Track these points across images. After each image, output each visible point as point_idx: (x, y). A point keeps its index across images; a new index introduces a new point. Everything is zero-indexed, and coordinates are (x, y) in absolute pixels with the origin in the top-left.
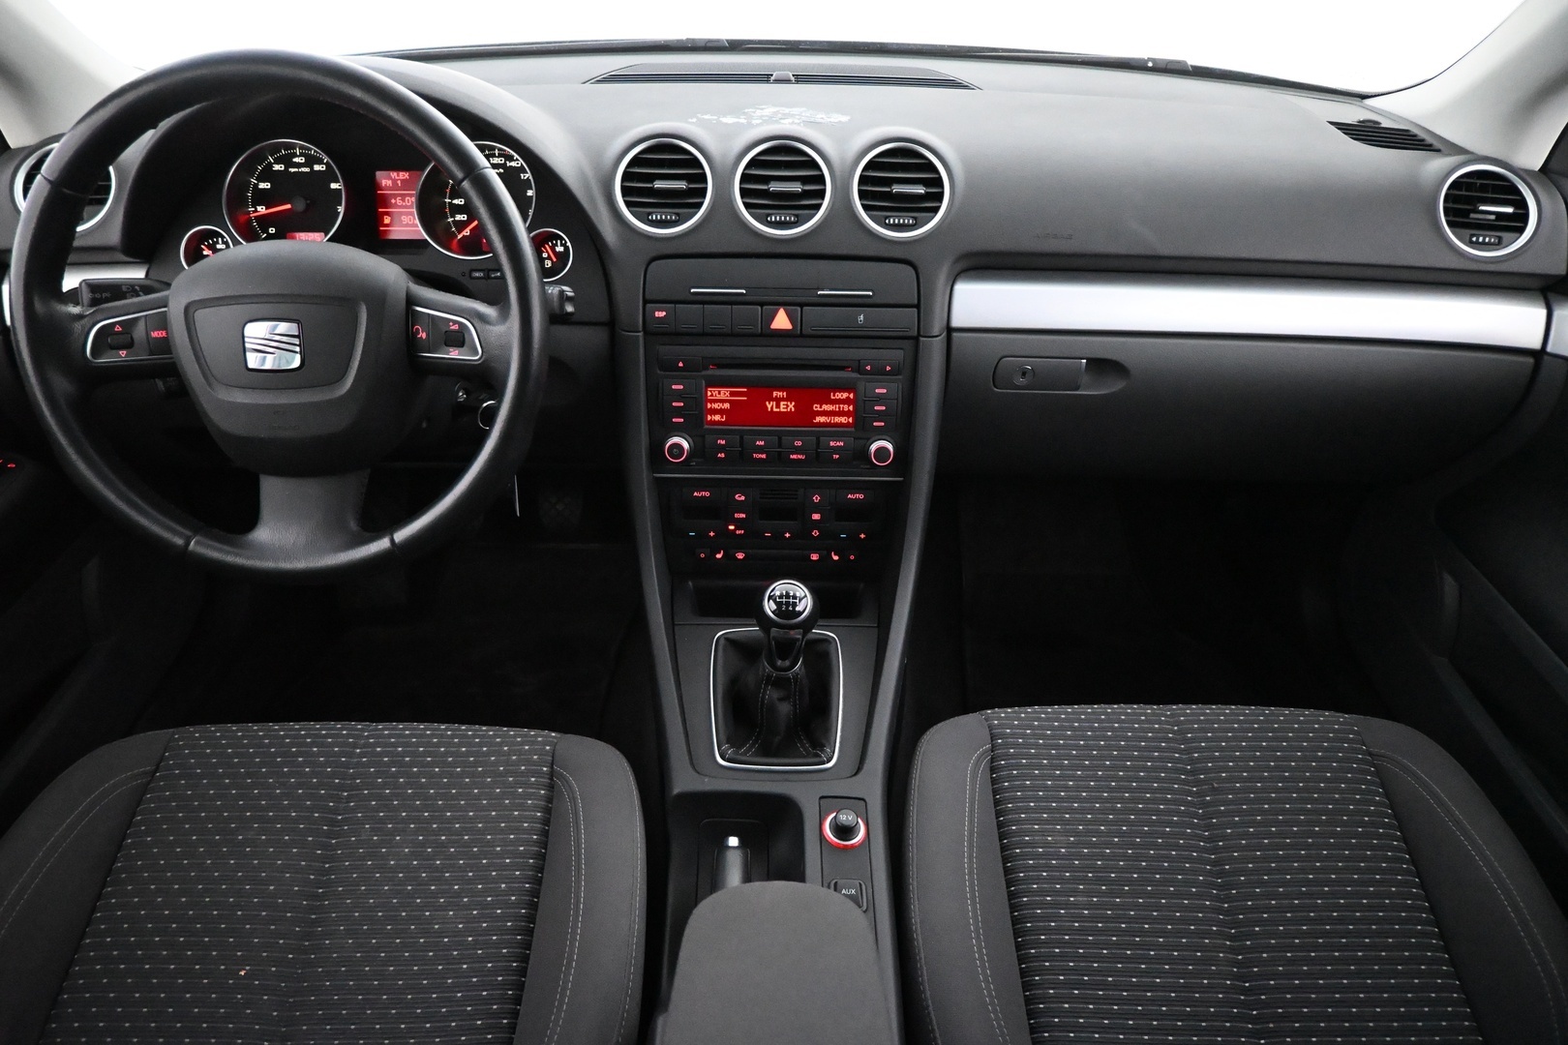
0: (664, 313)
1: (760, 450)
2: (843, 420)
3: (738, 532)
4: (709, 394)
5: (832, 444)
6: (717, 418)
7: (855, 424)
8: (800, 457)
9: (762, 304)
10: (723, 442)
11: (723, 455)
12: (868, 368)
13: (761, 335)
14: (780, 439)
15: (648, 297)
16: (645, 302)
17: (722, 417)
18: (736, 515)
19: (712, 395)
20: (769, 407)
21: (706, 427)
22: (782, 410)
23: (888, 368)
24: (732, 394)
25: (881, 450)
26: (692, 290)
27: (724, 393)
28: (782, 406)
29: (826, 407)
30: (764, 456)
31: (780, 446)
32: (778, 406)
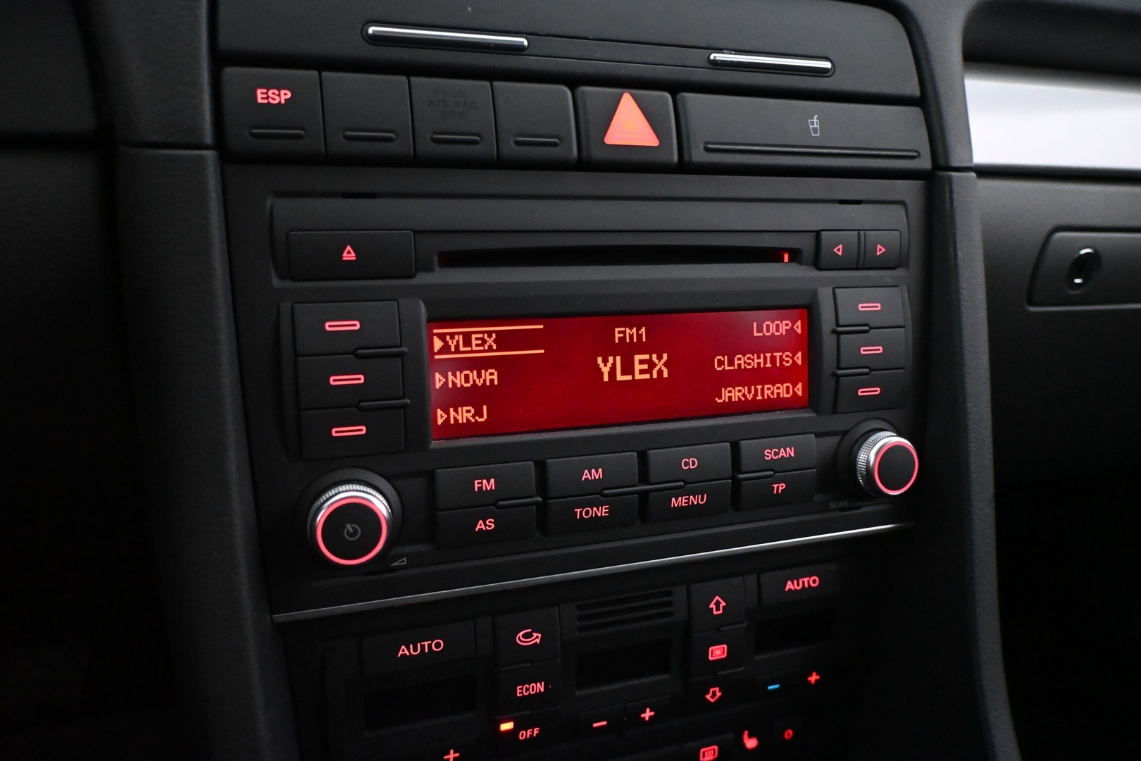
0: (286, 95)
1: (595, 493)
2: (782, 390)
3: (524, 735)
4: (438, 344)
5: (769, 455)
6: (464, 414)
7: (811, 401)
8: (695, 500)
9: (573, 81)
10: (489, 485)
11: (490, 524)
12: (839, 250)
13: (584, 164)
14: (643, 457)
15: (227, 40)
16: (220, 59)
17: (479, 413)
18: (520, 691)
19: (445, 349)
20: (605, 370)
21: (434, 444)
22: (638, 376)
23: (880, 250)
24: (504, 341)
25: (889, 456)
26: (371, 30)
27: (482, 341)
28: (638, 367)
29: (740, 361)
30: (603, 511)
31: (644, 477)
32: (628, 369)
